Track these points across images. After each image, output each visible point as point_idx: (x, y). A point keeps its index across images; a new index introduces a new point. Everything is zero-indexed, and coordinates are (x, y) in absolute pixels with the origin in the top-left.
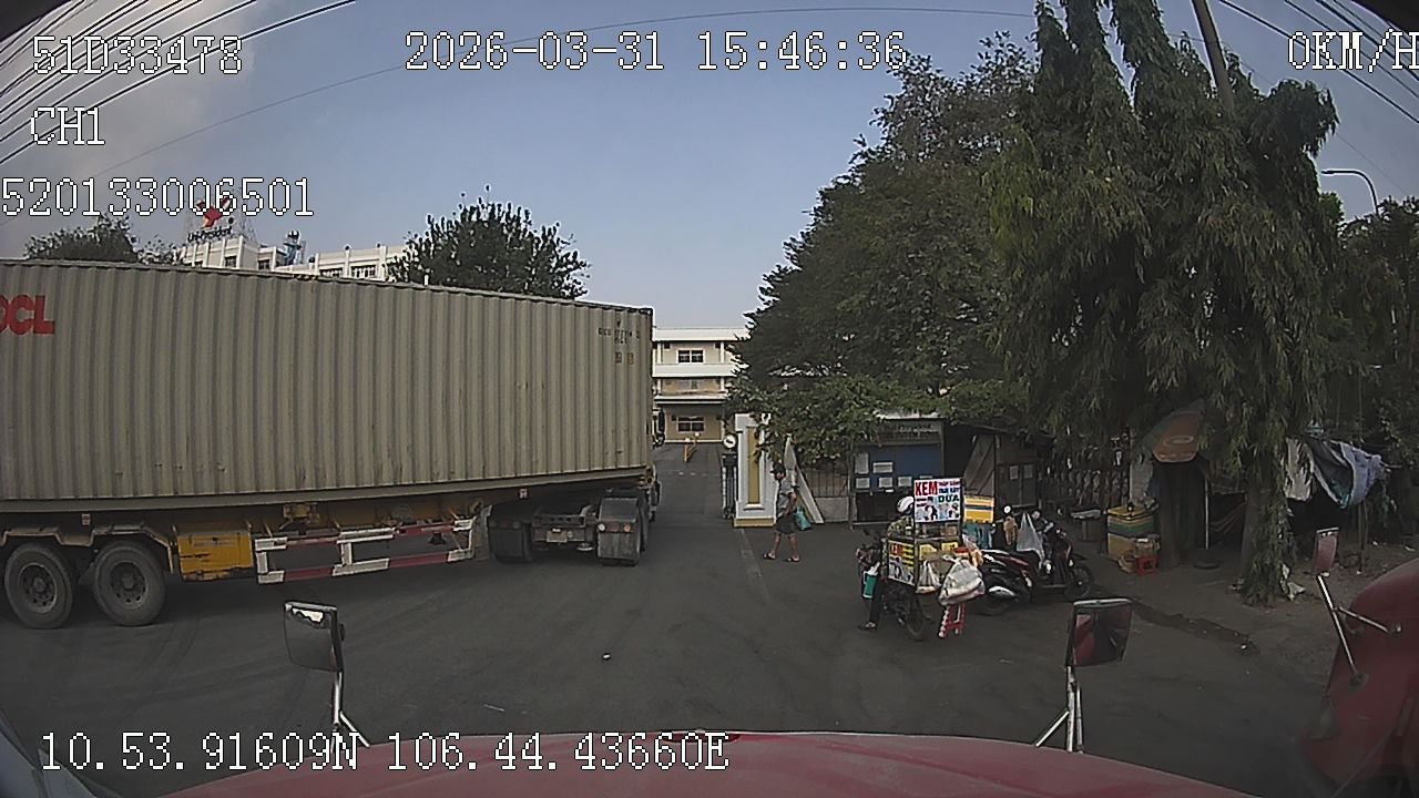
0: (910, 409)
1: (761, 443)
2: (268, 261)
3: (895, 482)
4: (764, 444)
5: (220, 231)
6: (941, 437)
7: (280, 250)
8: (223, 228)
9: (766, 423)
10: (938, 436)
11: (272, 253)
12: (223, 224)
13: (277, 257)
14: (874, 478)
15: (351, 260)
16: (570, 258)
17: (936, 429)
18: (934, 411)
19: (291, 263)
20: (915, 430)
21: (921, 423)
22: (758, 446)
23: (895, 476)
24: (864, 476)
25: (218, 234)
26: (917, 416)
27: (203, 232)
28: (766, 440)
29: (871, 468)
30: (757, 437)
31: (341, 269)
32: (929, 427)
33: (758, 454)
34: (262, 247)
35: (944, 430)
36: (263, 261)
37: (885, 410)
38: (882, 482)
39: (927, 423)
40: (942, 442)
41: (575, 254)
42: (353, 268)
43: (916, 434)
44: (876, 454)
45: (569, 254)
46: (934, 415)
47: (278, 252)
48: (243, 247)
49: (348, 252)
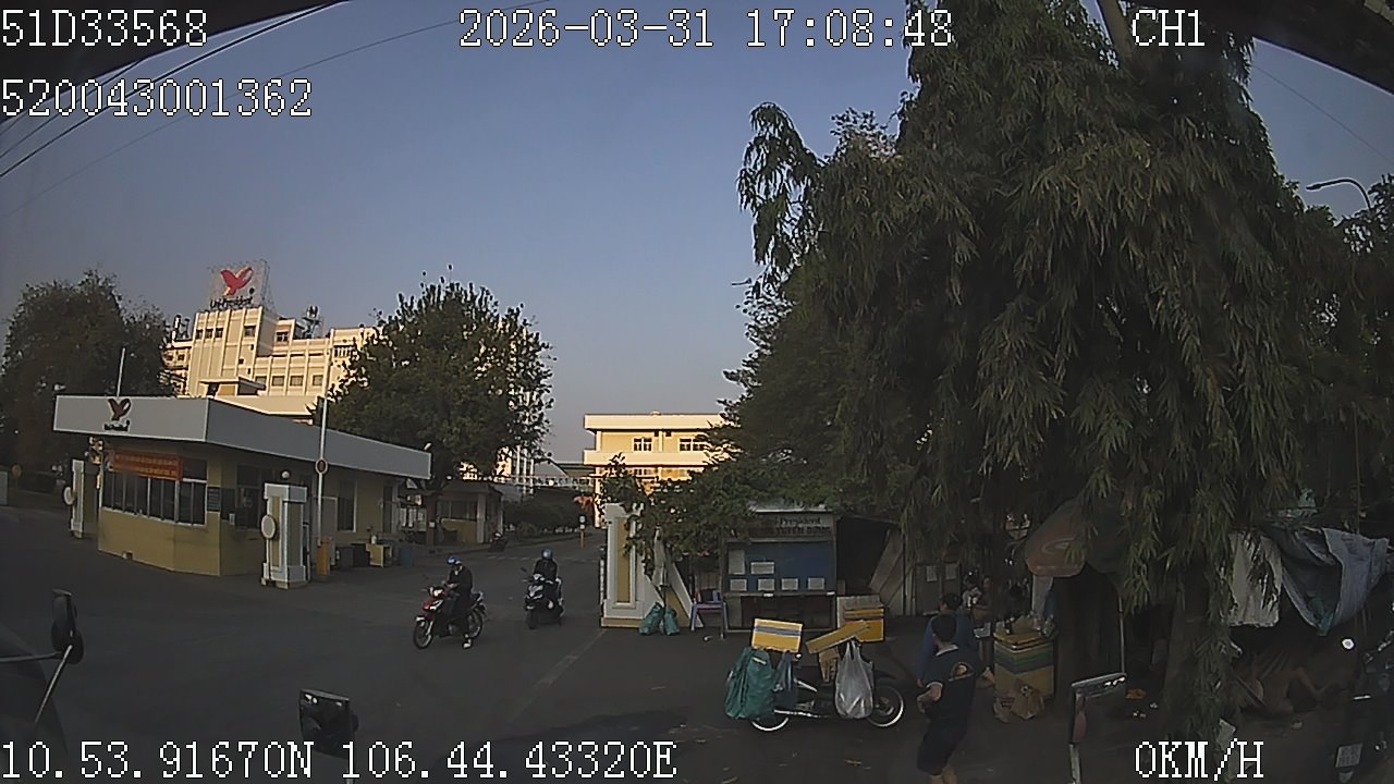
0: (792, 501)
1: (631, 535)
2: (286, 333)
3: (778, 585)
4: (635, 537)
5: (241, 301)
6: (833, 533)
7: (300, 324)
8: (244, 298)
9: (638, 514)
10: (830, 532)
11: (290, 326)
12: (244, 293)
13: (295, 330)
14: (753, 581)
17: (827, 523)
18: (822, 502)
19: (309, 337)
20: (800, 526)
21: (809, 517)
22: (628, 538)
23: (776, 578)
24: (742, 577)
25: (240, 303)
26: (801, 508)
27: (225, 301)
28: (637, 532)
29: (748, 568)
30: (628, 528)
32: (817, 521)
33: (628, 548)
34: (281, 319)
35: (835, 525)
36: (282, 333)
37: (761, 501)
38: (762, 585)
39: (815, 517)
40: (834, 539)
41: (537, 334)
43: (801, 530)
44: (754, 552)
46: (821, 507)
47: (296, 325)
48: (262, 319)
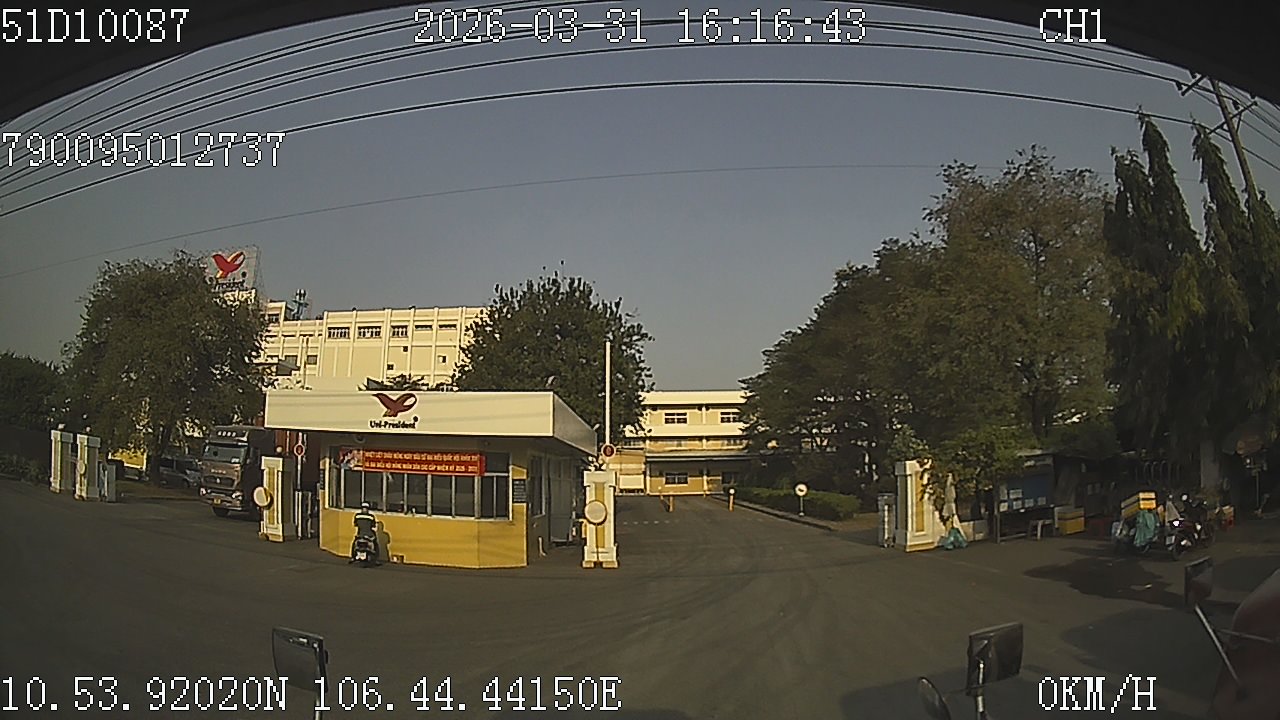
0: (1035, 448)
1: (925, 483)
2: (277, 315)
3: (1023, 504)
4: (928, 484)
6: (1051, 467)
7: (289, 306)
8: (236, 281)
10: (1049, 466)
11: (281, 308)
12: (237, 276)
13: (285, 313)
14: (1011, 502)
15: (358, 320)
16: (636, 330)
17: (1049, 461)
18: (1049, 448)
19: (298, 319)
20: (1037, 463)
21: (1040, 458)
22: (923, 485)
23: (1022, 499)
24: (1005, 501)
25: (232, 286)
26: (1039, 452)
27: (217, 283)
28: (929, 479)
29: (1008, 495)
30: (921, 478)
31: (348, 328)
32: (1044, 460)
33: (924, 492)
34: (271, 301)
35: (1054, 461)
36: (273, 315)
38: (1016, 505)
39: (1043, 458)
40: (1051, 471)
41: (640, 327)
42: (360, 328)
43: (1037, 466)
44: (1012, 484)
45: (633, 327)
46: (1050, 451)
47: (286, 307)
49: (355, 312)
